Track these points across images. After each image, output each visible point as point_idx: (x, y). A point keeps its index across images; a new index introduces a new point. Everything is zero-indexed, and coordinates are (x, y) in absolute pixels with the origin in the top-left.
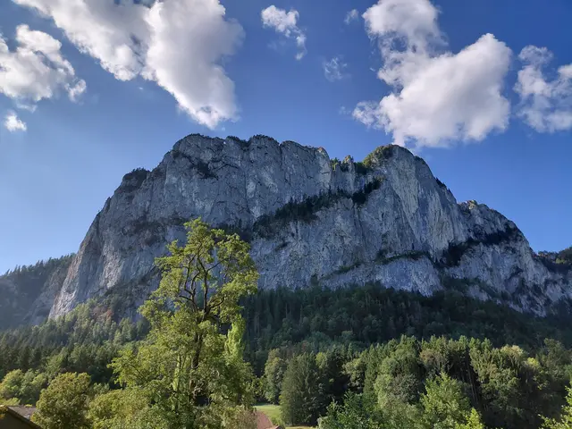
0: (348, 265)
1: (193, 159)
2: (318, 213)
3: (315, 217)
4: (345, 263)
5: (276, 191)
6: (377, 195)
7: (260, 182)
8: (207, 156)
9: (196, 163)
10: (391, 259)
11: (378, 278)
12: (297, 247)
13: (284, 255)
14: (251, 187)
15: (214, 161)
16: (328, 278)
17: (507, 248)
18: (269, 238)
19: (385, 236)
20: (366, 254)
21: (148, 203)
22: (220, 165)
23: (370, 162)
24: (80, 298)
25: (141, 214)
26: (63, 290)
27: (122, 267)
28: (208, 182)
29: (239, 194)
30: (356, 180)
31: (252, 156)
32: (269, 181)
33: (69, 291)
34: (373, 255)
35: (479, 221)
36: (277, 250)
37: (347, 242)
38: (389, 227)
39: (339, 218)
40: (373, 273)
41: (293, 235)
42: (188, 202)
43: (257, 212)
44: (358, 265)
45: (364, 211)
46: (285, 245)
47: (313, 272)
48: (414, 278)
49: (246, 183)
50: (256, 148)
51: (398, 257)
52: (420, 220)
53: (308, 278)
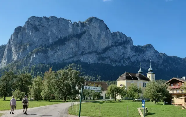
0: (73, 56)
1: (33, 25)
2: (66, 43)
3: (65, 44)
4: (72, 55)
5: (56, 34)
6: (84, 35)
7: (52, 32)
8: (37, 23)
9: (34, 26)
10: (84, 54)
11: (80, 59)
12: (59, 53)
13: (56, 55)
14: (49, 33)
15: (39, 25)
16: (67, 60)
17: (123, 47)
18: (52, 50)
19: (84, 47)
20: (78, 53)
21: (22, 38)
22: (40, 26)
23: (86, 23)
24: (8, 62)
25: (20, 41)
26: (3, 59)
27: (17, 56)
28: (37, 32)
29: (46, 35)
30: (81, 29)
31: (50, 23)
32: (55, 31)
33: (5, 60)
34: (80, 53)
35: (119, 38)
36: (54, 53)
37: (73, 50)
38: (86, 45)
39: (72, 44)
40: (79, 58)
41: (58, 49)
42: (32, 38)
43: (51, 41)
44: (75, 56)
45: (80, 41)
46: (56, 52)
47: (63, 58)
48: (89, 59)
49: (48, 32)
50: (51, 21)
51: (86, 54)
52: (98, 41)
53: (62, 60)
